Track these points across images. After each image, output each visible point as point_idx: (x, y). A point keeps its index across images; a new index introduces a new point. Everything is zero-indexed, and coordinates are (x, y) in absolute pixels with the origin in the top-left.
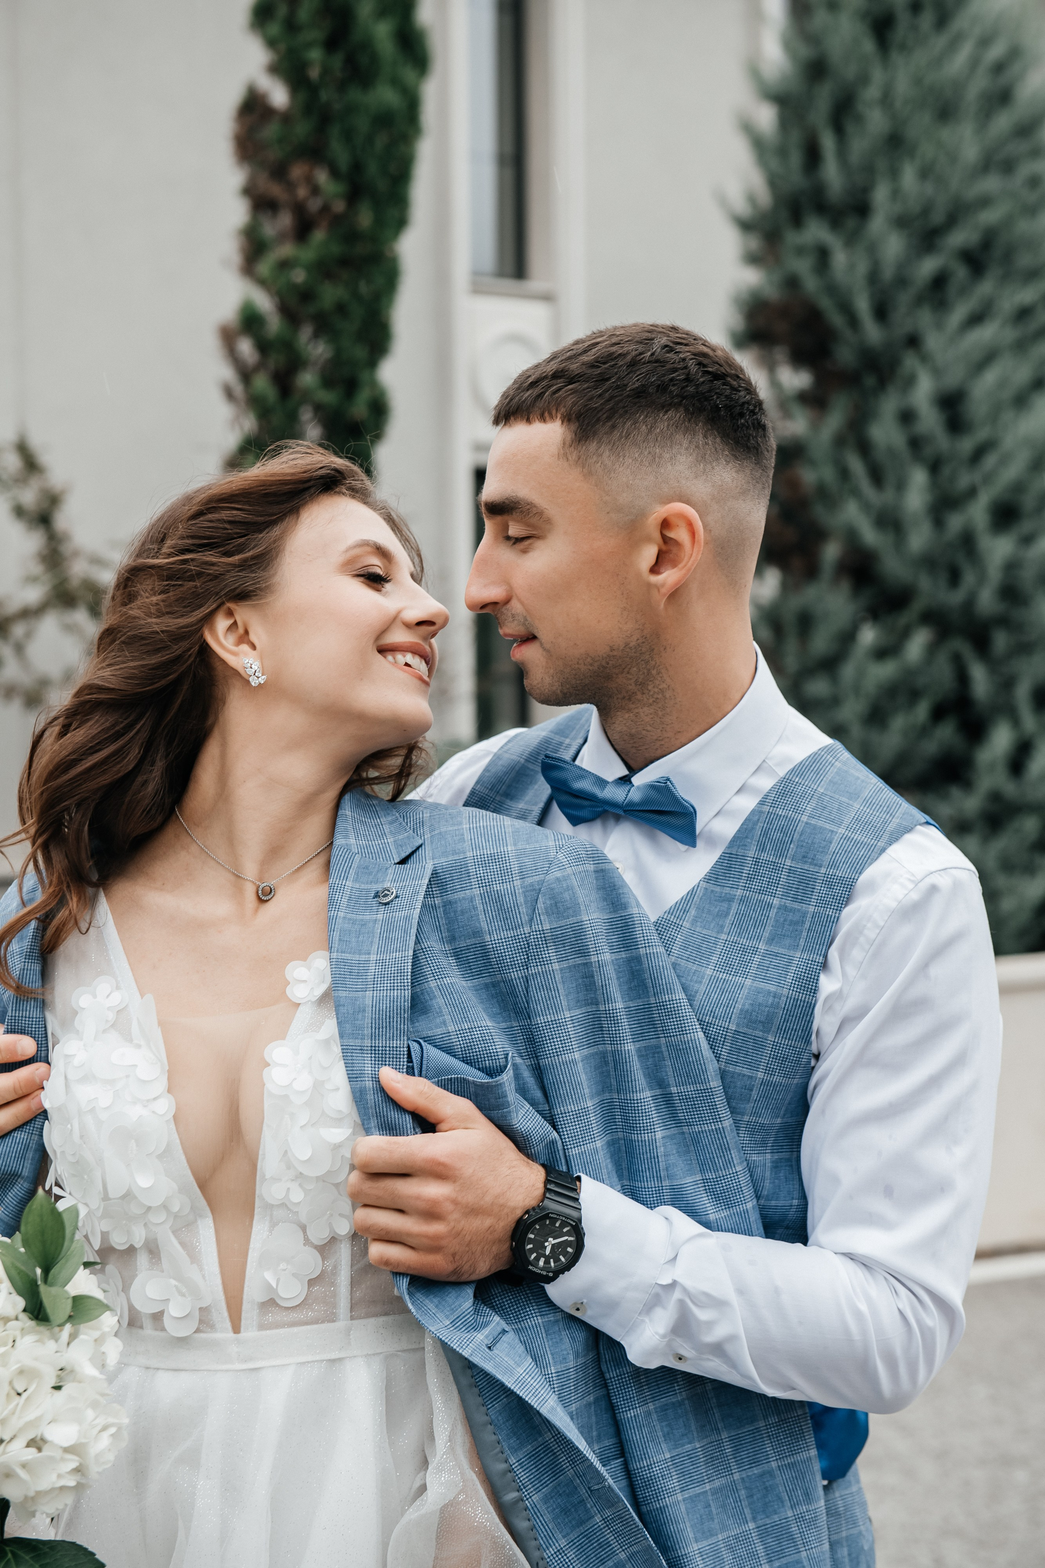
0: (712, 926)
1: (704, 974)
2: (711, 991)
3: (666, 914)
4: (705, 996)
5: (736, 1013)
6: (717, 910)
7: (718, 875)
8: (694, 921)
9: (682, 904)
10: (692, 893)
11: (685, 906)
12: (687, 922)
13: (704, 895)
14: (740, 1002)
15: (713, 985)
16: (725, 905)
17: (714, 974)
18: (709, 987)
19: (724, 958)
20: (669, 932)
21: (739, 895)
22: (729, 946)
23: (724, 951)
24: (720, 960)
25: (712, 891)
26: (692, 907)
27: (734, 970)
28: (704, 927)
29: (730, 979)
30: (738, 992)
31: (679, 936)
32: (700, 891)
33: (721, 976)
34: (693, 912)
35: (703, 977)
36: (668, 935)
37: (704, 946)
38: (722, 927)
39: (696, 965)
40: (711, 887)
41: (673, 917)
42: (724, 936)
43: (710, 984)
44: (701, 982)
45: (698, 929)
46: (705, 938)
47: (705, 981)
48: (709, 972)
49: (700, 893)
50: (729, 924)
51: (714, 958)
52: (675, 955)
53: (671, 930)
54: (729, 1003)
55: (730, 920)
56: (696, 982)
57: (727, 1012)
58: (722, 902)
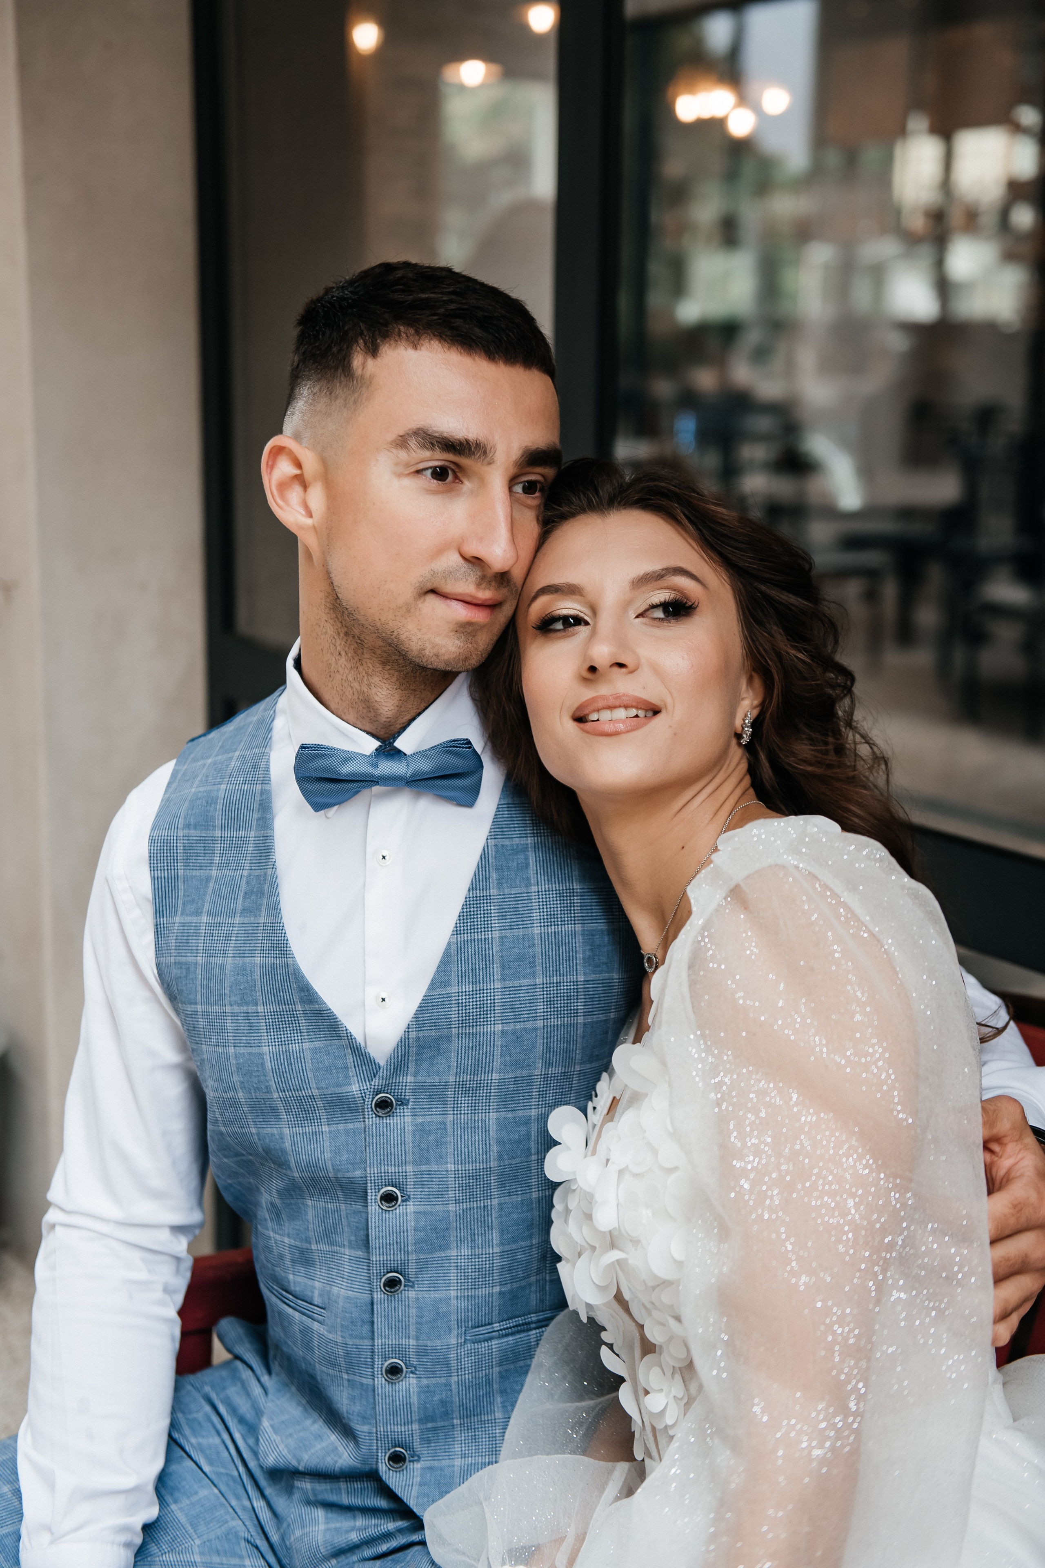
0: (518, 882)
1: (533, 934)
2: (547, 949)
3: (471, 892)
4: (544, 957)
5: (580, 964)
6: (515, 864)
7: (502, 828)
8: (500, 884)
9: (481, 873)
10: (484, 856)
11: (484, 873)
12: (493, 888)
13: (496, 852)
14: (579, 951)
15: (547, 943)
16: (522, 856)
17: (543, 931)
18: (543, 947)
19: (545, 910)
20: (482, 909)
21: (531, 843)
22: (544, 896)
23: (541, 904)
24: (542, 914)
25: (503, 846)
26: (491, 870)
27: (559, 920)
28: (511, 887)
29: (560, 930)
30: (574, 941)
31: (492, 908)
32: (492, 851)
33: (550, 930)
34: (494, 875)
35: (533, 939)
36: (482, 912)
37: (520, 906)
38: (528, 879)
39: (521, 930)
40: (501, 842)
41: (478, 892)
42: (534, 889)
43: (543, 943)
44: (534, 945)
45: (507, 891)
46: (516, 898)
47: (537, 941)
48: (537, 931)
49: (492, 852)
50: (534, 874)
51: (535, 915)
52: (497, 929)
53: (482, 905)
54: (569, 956)
55: (533, 870)
56: (529, 947)
57: (571, 965)
58: (517, 853)
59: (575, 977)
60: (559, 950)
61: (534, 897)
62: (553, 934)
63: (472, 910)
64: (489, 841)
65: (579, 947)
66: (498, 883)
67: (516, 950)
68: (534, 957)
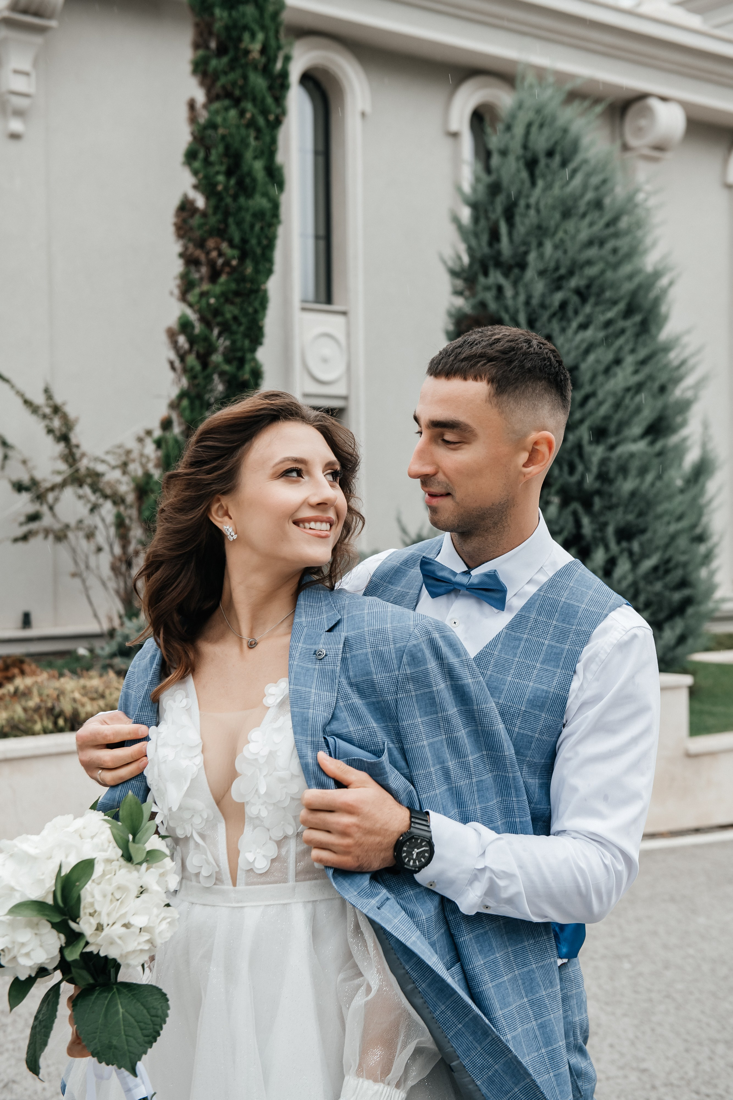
0: (510, 653)
1: (507, 680)
2: (511, 689)
4: (508, 692)
5: (525, 702)
6: (513, 645)
7: (514, 626)
8: (501, 651)
10: (499, 636)
11: (495, 643)
12: (496, 651)
13: (505, 636)
14: (527, 695)
15: (512, 686)
16: (517, 642)
17: (512, 680)
21: (525, 638)
22: (520, 665)
23: (517, 667)
24: (515, 672)
25: (510, 635)
26: (499, 643)
27: (523, 678)
28: (506, 654)
29: (521, 682)
30: (526, 689)
31: (492, 660)
32: (503, 634)
33: (516, 681)
34: (499, 646)
35: (506, 682)
37: (506, 664)
38: (516, 654)
39: (502, 676)
40: (510, 632)
41: (488, 650)
42: (517, 659)
44: (505, 684)
45: (502, 656)
46: (506, 660)
47: (508, 683)
48: (509, 679)
50: (520, 652)
51: (512, 671)
53: (488, 657)
54: (521, 696)
55: (520, 650)
56: (502, 684)
57: (520, 700)
58: (516, 640)
59: (520, 707)
60: (517, 691)
61: (515, 663)
62: (517, 683)
63: (482, 656)
64: (504, 629)
65: (528, 693)
66: (500, 650)
67: (495, 684)
68: (503, 690)
